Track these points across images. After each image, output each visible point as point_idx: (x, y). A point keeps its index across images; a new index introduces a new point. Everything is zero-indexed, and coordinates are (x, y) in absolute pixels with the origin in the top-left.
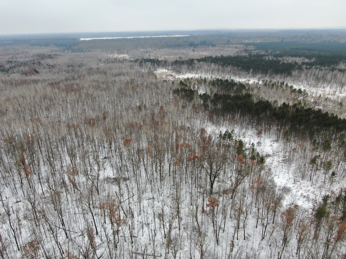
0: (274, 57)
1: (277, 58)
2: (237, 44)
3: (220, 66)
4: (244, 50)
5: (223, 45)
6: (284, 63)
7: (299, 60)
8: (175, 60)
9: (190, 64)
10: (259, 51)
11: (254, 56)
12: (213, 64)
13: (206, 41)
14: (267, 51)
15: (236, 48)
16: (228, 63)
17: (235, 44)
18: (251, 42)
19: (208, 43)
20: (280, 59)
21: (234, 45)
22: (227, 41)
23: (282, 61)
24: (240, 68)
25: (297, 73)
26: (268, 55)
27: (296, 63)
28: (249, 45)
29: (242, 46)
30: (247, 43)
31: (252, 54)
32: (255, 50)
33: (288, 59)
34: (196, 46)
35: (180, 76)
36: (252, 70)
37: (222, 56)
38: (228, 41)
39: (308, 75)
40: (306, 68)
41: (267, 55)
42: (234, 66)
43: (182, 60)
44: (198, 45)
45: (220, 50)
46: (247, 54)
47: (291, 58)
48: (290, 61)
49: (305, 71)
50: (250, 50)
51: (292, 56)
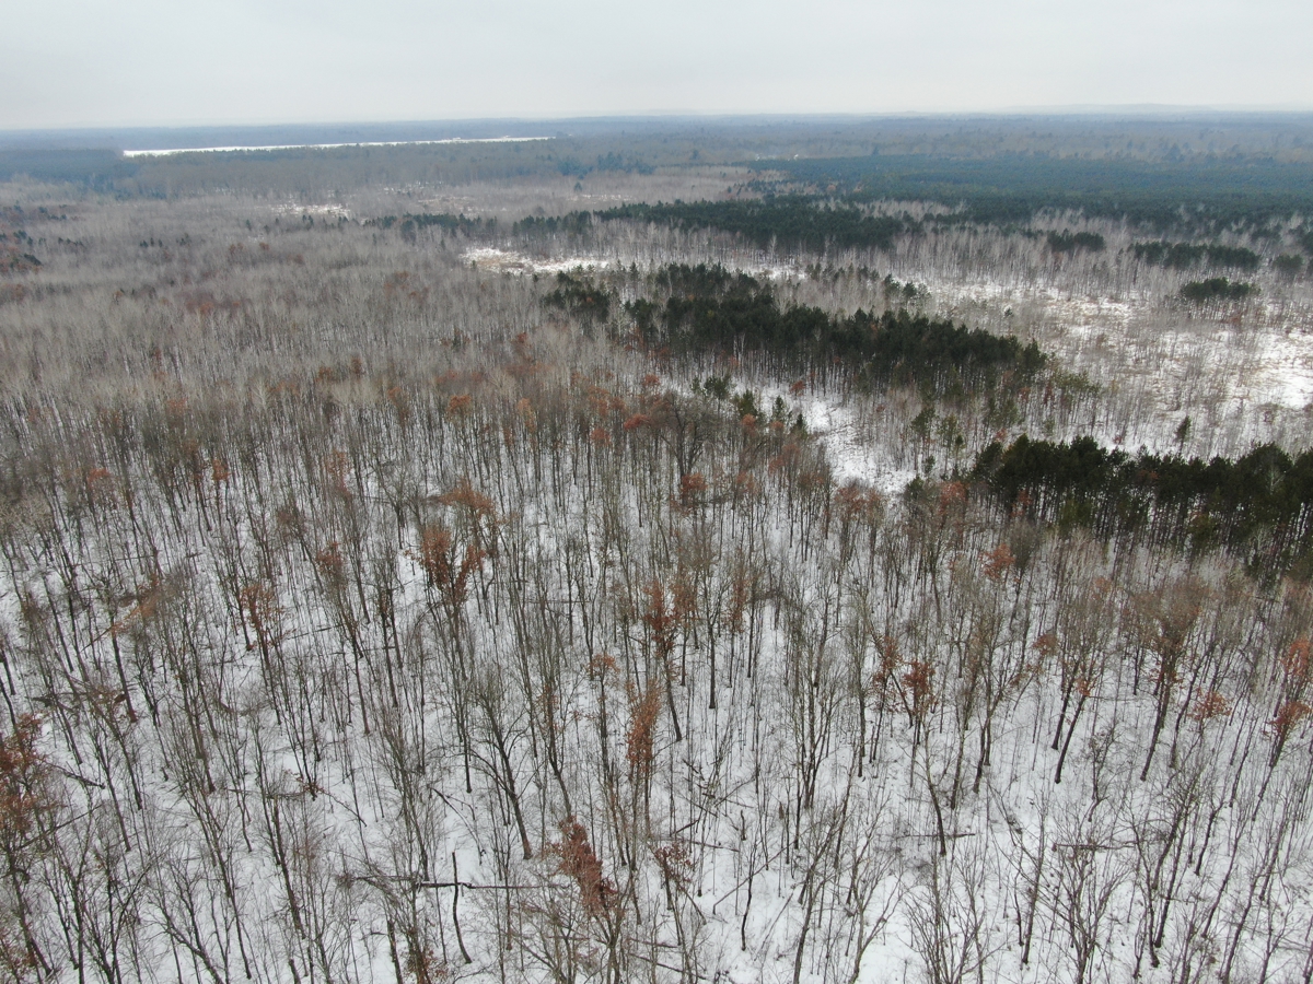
0: (844, 202)
1: (851, 206)
2: (726, 164)
3: (677, 232)
4: (749, 185)
5: (677, 169)
6: (870, 219)
7: (916, 210)
8: (523, 218)
9: (578, 228)
10: (797, 184)
11: (783, 200)
12: (653, 224)
13: (619, 157)
14: (823, 186)
15: (724, 176)
16: (699, 222)
17: (720, 164)
18: (774, 157)
19: (625, 162)
20: (861, 207)
21: (717, 170)
22: (691, 154)
23: (867, 211)
24: (738, 234)
25: (908, 244)
26: (827, 197)
27: (908, 218)
28: (765, 169)
29: (742, 170)
30: (761, 162)
31: (777, 196)
32: (785, 182)
33: (884, 206)
34: (586, 173)
35: (548, 268)
36: (774, 238)
37: (678, 202)
38: (696, 154)
39: (939, 249)
40: (935, 231)
41: (822, 198)
42: (721, 230)
43: (546, 218)
44: (591, 169)
45: (670, 184)
46: (759, 196)
47: (896, 204)
48: (890, 213)
49: (931, 238)
50: (770, 184)
51: (899, 199)
